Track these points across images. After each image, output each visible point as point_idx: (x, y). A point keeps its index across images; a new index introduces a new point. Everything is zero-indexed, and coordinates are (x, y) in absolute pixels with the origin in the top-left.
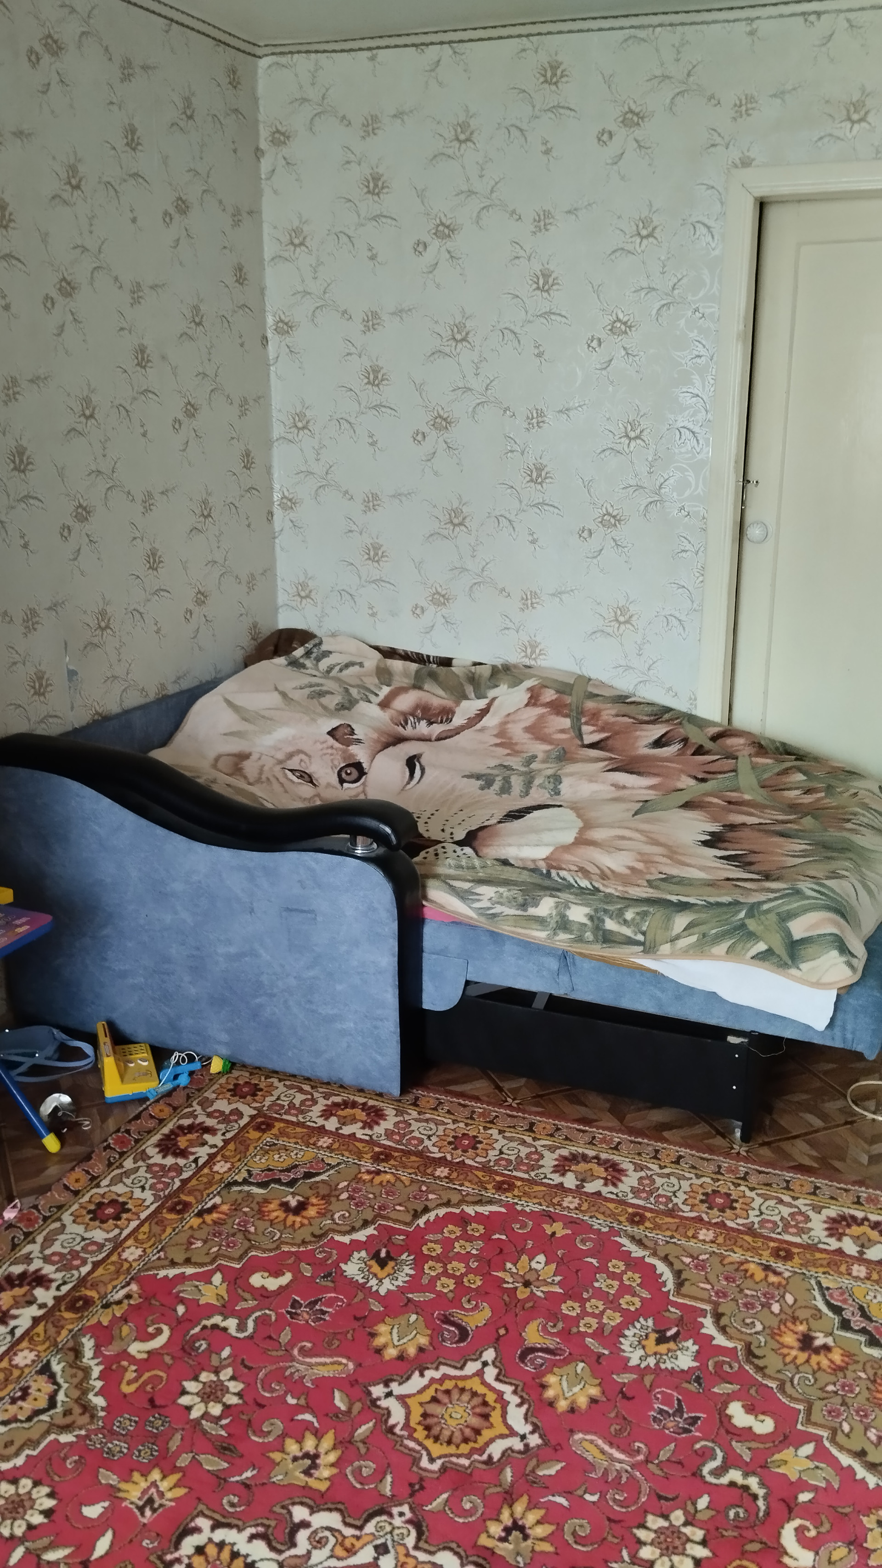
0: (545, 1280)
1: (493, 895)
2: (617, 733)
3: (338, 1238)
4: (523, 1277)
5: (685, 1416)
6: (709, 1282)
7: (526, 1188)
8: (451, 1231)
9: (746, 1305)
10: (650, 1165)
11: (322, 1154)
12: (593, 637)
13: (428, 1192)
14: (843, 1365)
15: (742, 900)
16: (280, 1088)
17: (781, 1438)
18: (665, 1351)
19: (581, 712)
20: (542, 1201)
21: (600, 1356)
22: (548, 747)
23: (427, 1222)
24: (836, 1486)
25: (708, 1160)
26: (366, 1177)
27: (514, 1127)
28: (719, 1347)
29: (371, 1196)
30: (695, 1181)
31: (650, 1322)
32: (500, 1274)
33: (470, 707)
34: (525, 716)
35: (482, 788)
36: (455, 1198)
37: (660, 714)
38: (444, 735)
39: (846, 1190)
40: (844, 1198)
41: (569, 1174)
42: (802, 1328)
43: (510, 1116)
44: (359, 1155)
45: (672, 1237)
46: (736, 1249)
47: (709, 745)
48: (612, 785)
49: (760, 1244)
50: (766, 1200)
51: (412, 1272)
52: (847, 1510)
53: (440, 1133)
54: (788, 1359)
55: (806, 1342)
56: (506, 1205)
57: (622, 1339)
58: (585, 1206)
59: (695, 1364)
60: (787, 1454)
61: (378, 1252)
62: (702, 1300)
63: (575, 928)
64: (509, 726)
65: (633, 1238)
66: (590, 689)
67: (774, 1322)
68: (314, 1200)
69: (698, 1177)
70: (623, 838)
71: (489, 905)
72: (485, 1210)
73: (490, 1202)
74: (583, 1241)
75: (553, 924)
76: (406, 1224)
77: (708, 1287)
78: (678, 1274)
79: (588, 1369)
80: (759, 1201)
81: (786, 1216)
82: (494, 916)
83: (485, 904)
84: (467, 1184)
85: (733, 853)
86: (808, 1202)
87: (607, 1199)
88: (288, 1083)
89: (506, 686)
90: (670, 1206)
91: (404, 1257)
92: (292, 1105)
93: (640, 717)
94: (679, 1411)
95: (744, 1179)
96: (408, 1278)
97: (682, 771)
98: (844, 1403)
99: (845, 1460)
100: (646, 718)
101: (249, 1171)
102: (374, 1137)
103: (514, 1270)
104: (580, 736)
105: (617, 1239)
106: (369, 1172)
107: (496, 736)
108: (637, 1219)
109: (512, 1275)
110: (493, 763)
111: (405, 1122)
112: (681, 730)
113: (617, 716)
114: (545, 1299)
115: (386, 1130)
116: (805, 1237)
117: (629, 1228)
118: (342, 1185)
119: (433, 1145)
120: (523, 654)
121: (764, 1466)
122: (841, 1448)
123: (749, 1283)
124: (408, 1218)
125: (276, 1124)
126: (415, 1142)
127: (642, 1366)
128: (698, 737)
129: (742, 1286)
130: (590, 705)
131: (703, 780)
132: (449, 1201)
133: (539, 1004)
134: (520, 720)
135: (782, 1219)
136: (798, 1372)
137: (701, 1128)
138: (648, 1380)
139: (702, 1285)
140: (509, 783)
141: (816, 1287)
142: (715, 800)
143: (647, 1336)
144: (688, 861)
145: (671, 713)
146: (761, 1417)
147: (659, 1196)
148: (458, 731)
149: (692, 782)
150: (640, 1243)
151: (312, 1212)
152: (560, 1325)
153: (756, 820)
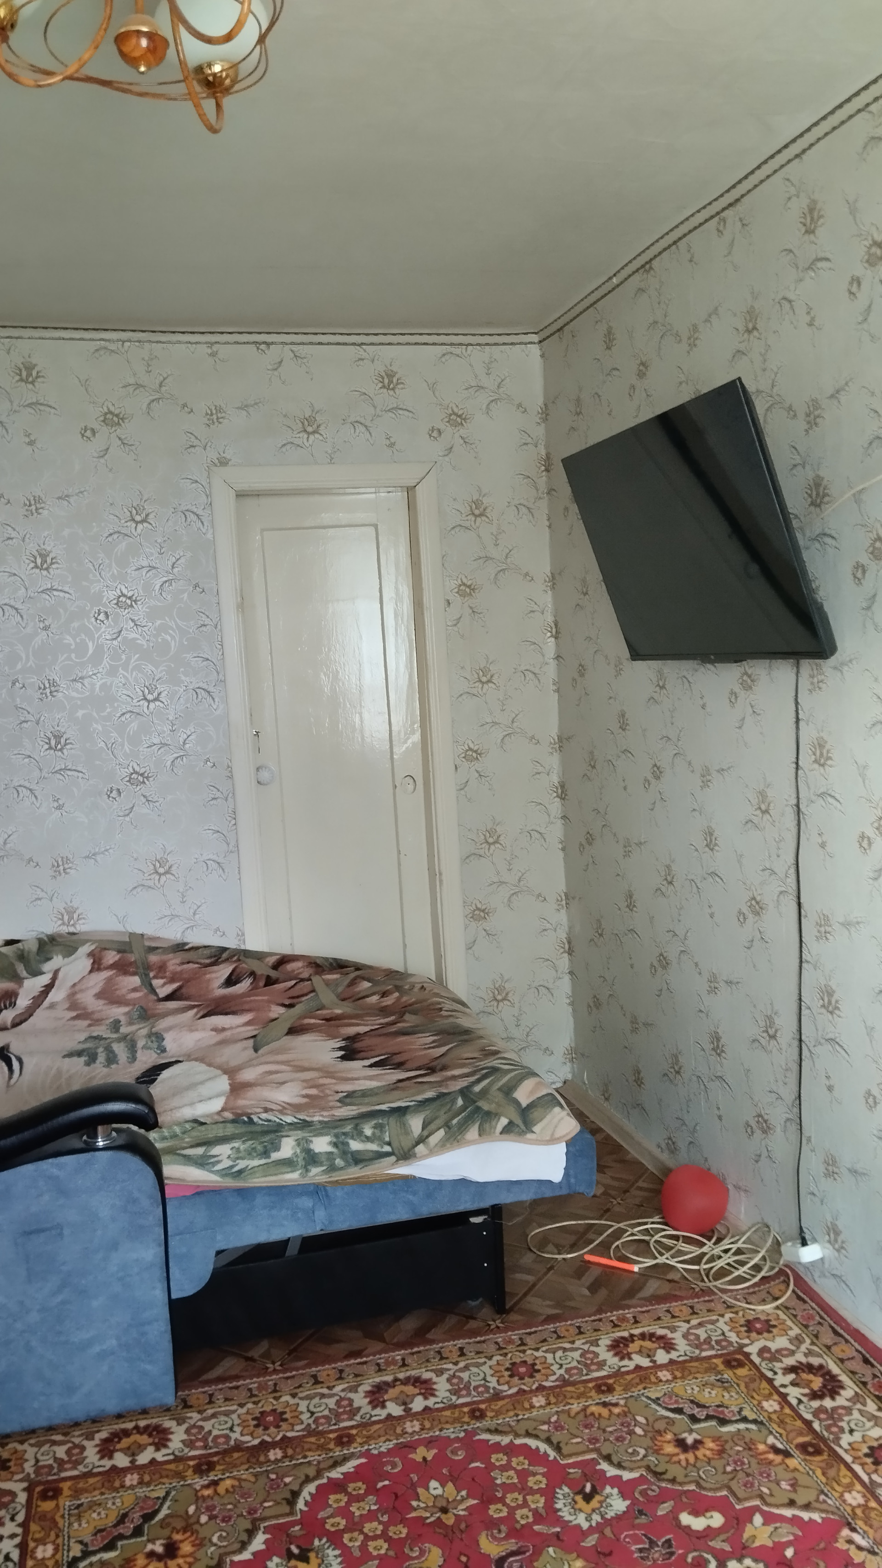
0: (454, 1500)
1: (230, 1152)
2: (188, 981)
3: (237, 1558)
4: (434, 1506)
5: (660, 1544)
6: (577, 1437)
7: (364, 1432)
8: (336, 1500)
9: (617, 1439)
10: (445, 1366)
11: (141, 1492)
12: (134, 892)
13: (281, 1477)
14: (719, 1448)
15: (445, 1091)
16: (30, 1452)
17: (736, 1522)
18: (598, 1505)
19: (148, 967)
20: (388, 1437)
21: (557, 1535)
22: (126, 1009)
23: (306, 1503)
24: (800, 1534)
25: (484, 1342)
26: (206, 1492)
27: (300, 1386)
28: (629, 1481)
29: (230, 1507)
30: (489, 1363)
31: (566, 1490)
32: (413, 1514)
33: (32, 986)
34: (91, 983)
35: (88, 1064)
36: (311, 1472)
37: (219, 955)
38: (17, 1020)
39: (600, 1320)
40: (605, 1327)
41: (388, 1404)
42: (669, 1436)
43: (287, 1378)
44: (180, 1476)
45: (517, 1415)
46: (571, 1401)
47: (274, 974)
48: (212, 1030)
49: (582, 1389)
50: (554, 1353)
51: (337, 1552)
52: (822, 1545)
53: (237, 1421)
54: (684, 1463)
55: (681, 1443)
56: (362, 1455)
57: (560, 1513)
58: (427, 1424)
59: (628, 1502)
60: (748, 1532)
61: (289, 1551)
62: (583, 1453)
63: (323, 1159)
64: (78, 996)
65: (489, 1431)
66: (147, 944)
67: (648, 1442)
68: (177, 1537)
69: (490, 1358)
70: (271, 1073)
71: (231, 1163)
72: (349, 1466)
73: (345, 1459)
74: (454, 1452)
75: (301, 1162)
76: (288, 1515)
77: (579, 1440)
78: (548, 1441)
79: (558, 1550)
80: (549, 1356)
81: (579, 1359)
82: (240, 1172)
83: (227, 1163)
84: (309, 1454)
85: (377, 1059)
86: (584, 1341)
87: (438, 1410)
88: (32, 1441)
89: (60, 957)
90: (492, 1391)
91: (316, 1542)
92: (60, 1462)
93: (203, 961)
94: (652, 1543)
95: (523, 1344)
96: (339, 1559)
97: (269, 1002)
98: (748, 1475)
99: (788, 1513)
100: (208, 961)
101: (81, 1542)
102: (177, 1453)
103: (422, 1505)
104: (153, 991)
105: (478, 1437)
106: (207, 1487)
107: (69, 1009)
108: (477, 1414)
109: (426, 1509)
110: (82, 1037)
111: (194, 1426)
112: (244, 965)
113: (183, 963)
114: (470, 1514)
115: (183, 1441)
116: (606, 1368)
117: (478, 1425)
118: (192, 1509)
119: (242, 1435)
120: (60, 922)
121: (744, 1547)
122: (777, 1506)
123: (604, 1423)
124: (287, 1509)
125: (61, 1485)
126: (222, 1440)
127: (594, 1524)
128: (263, 969)
129: (603, 1427)
130: (153, 958)
131: (291, 1006)
132: (307, 1476)
133: (292, 1250)
134: (87, 989)
135: (578, 1362)
136: (699, 1470)
137: (451, 1320)
138: (608, 1532)
139: (575, 1441)
140: (113, 1052)
141: (649, 1402)
142: (313, 1021)
143: (573, 1500)
144: (350, 1076)
145: (227, 952)
146: (708, 1514)
147: (476, 1388)
148: (29, 1013)
149: (282, 1010)
150: (497, 1431)
151: (186, 1548)
152: (503, 1528)
153: (367, 1029)
